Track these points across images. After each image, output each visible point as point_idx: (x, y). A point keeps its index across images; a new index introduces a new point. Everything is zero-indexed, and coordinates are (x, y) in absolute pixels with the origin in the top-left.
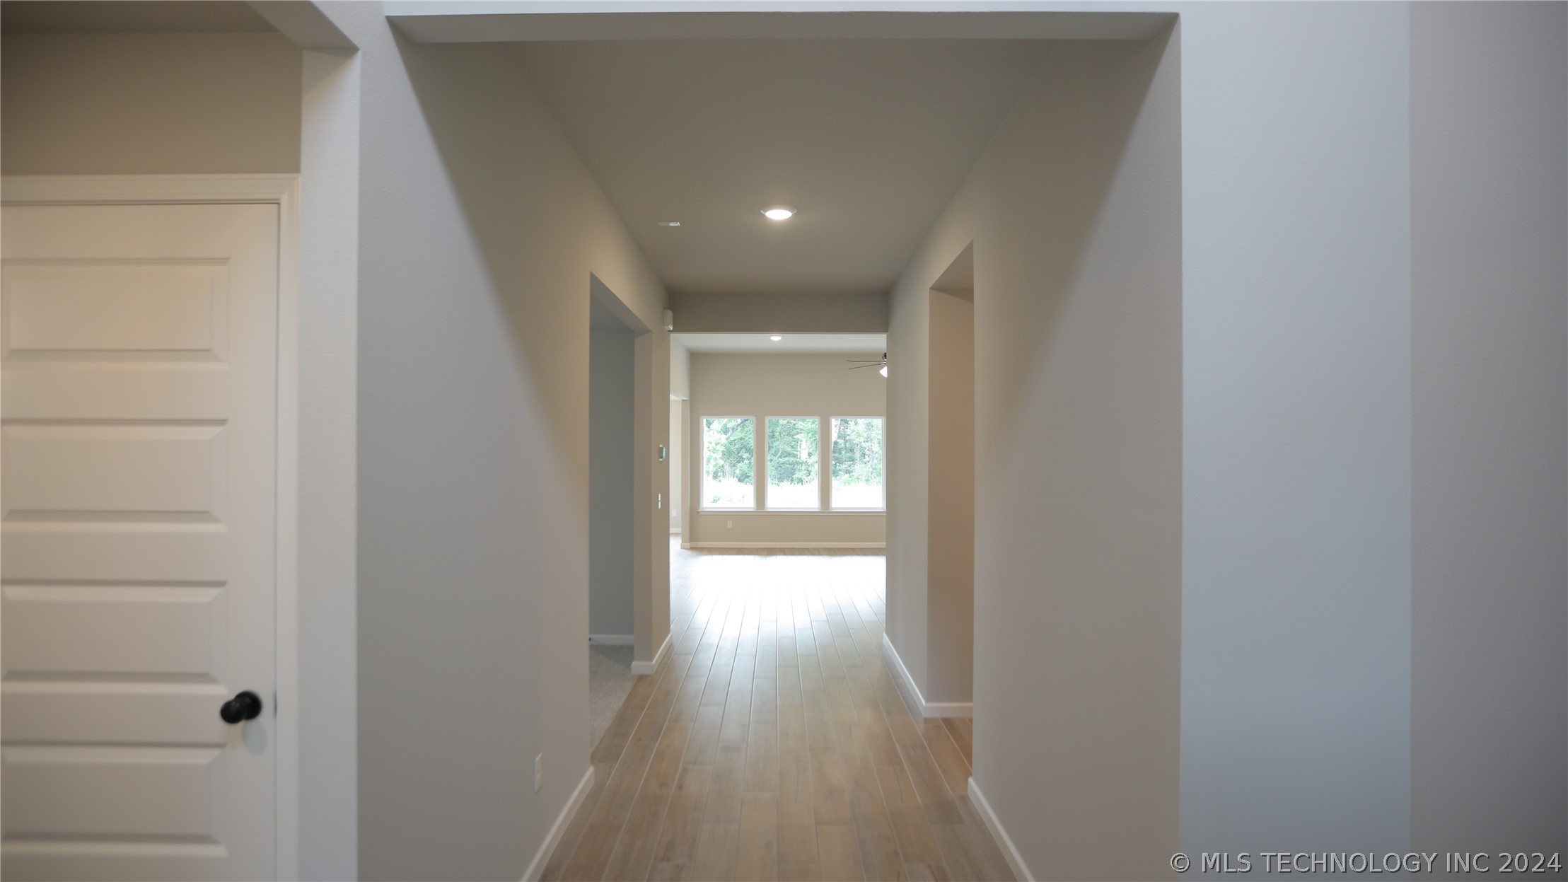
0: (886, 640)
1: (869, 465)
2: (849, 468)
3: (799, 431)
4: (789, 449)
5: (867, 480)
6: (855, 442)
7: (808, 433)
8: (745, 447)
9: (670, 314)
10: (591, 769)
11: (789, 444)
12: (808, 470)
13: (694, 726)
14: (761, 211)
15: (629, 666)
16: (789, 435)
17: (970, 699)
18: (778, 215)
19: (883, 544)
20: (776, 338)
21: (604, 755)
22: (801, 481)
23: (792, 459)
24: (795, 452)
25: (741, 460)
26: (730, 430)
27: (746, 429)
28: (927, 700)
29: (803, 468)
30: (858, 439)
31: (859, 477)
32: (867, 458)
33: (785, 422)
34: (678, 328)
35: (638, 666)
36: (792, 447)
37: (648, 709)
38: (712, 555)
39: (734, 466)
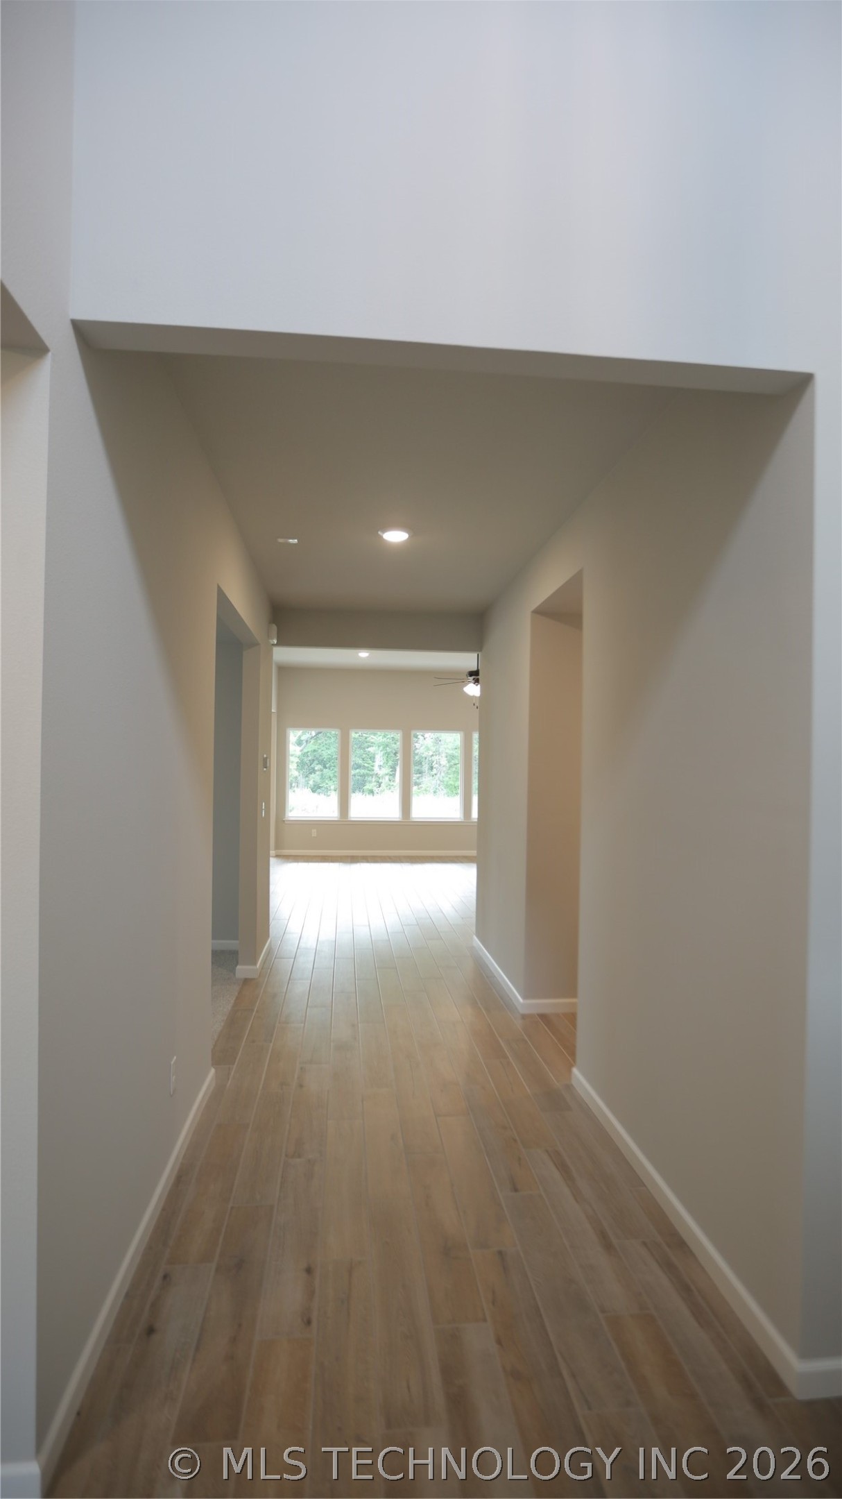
0: (477, 942)
1: (437, 777)
2: (418, 781)
3: (369, 744)
4: (360, 761)
5: (435, 792)
6: (423, 756)
7: (379, 746)
8: (317, 759)
9: (274, 627)
10: (213, 1071)
11: (360, 756)
12: (378, 782)
13: (304, 1026)
14: (379, 533)
15: (233, 971)
16: (360, 748)
17: (574, 995)
18: (396, 537)
19: (474, 853)
20: (364, 654)
21: (223, 1056)
22: (371, 792)
23: (363, 771)
24: (366, 765)
25: (314, 771)
26: (304, 742)
27: (319, 741)
28: (525, 997)
29: (374, 780)
30: (427, 753)
31: (427, 789)
32: (435, 771)
33: (357, 735)
34: (281, 643)
35: (242, 970)
36: (363, 759)
37: (257, 1011)
38: (298, 862)
39: (307, 776)
